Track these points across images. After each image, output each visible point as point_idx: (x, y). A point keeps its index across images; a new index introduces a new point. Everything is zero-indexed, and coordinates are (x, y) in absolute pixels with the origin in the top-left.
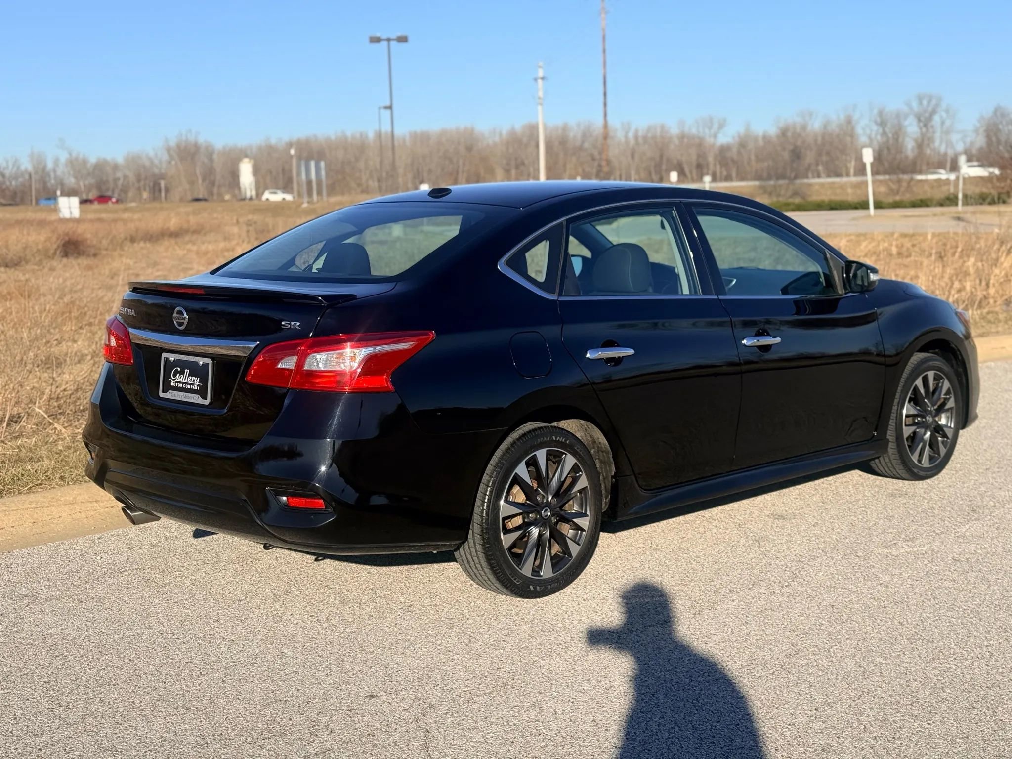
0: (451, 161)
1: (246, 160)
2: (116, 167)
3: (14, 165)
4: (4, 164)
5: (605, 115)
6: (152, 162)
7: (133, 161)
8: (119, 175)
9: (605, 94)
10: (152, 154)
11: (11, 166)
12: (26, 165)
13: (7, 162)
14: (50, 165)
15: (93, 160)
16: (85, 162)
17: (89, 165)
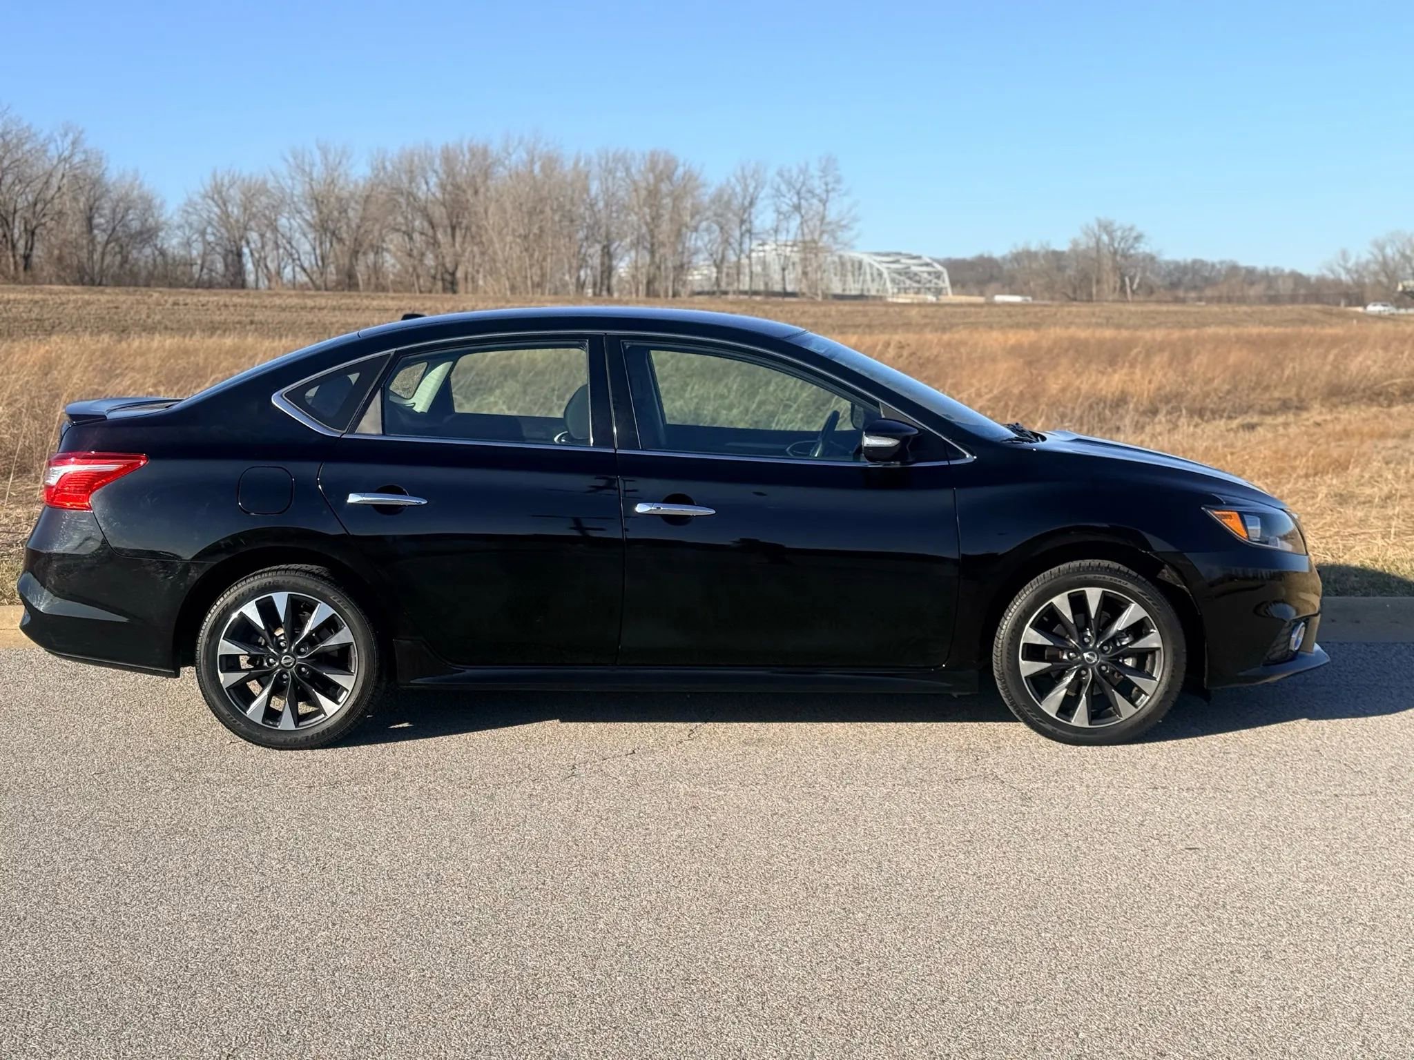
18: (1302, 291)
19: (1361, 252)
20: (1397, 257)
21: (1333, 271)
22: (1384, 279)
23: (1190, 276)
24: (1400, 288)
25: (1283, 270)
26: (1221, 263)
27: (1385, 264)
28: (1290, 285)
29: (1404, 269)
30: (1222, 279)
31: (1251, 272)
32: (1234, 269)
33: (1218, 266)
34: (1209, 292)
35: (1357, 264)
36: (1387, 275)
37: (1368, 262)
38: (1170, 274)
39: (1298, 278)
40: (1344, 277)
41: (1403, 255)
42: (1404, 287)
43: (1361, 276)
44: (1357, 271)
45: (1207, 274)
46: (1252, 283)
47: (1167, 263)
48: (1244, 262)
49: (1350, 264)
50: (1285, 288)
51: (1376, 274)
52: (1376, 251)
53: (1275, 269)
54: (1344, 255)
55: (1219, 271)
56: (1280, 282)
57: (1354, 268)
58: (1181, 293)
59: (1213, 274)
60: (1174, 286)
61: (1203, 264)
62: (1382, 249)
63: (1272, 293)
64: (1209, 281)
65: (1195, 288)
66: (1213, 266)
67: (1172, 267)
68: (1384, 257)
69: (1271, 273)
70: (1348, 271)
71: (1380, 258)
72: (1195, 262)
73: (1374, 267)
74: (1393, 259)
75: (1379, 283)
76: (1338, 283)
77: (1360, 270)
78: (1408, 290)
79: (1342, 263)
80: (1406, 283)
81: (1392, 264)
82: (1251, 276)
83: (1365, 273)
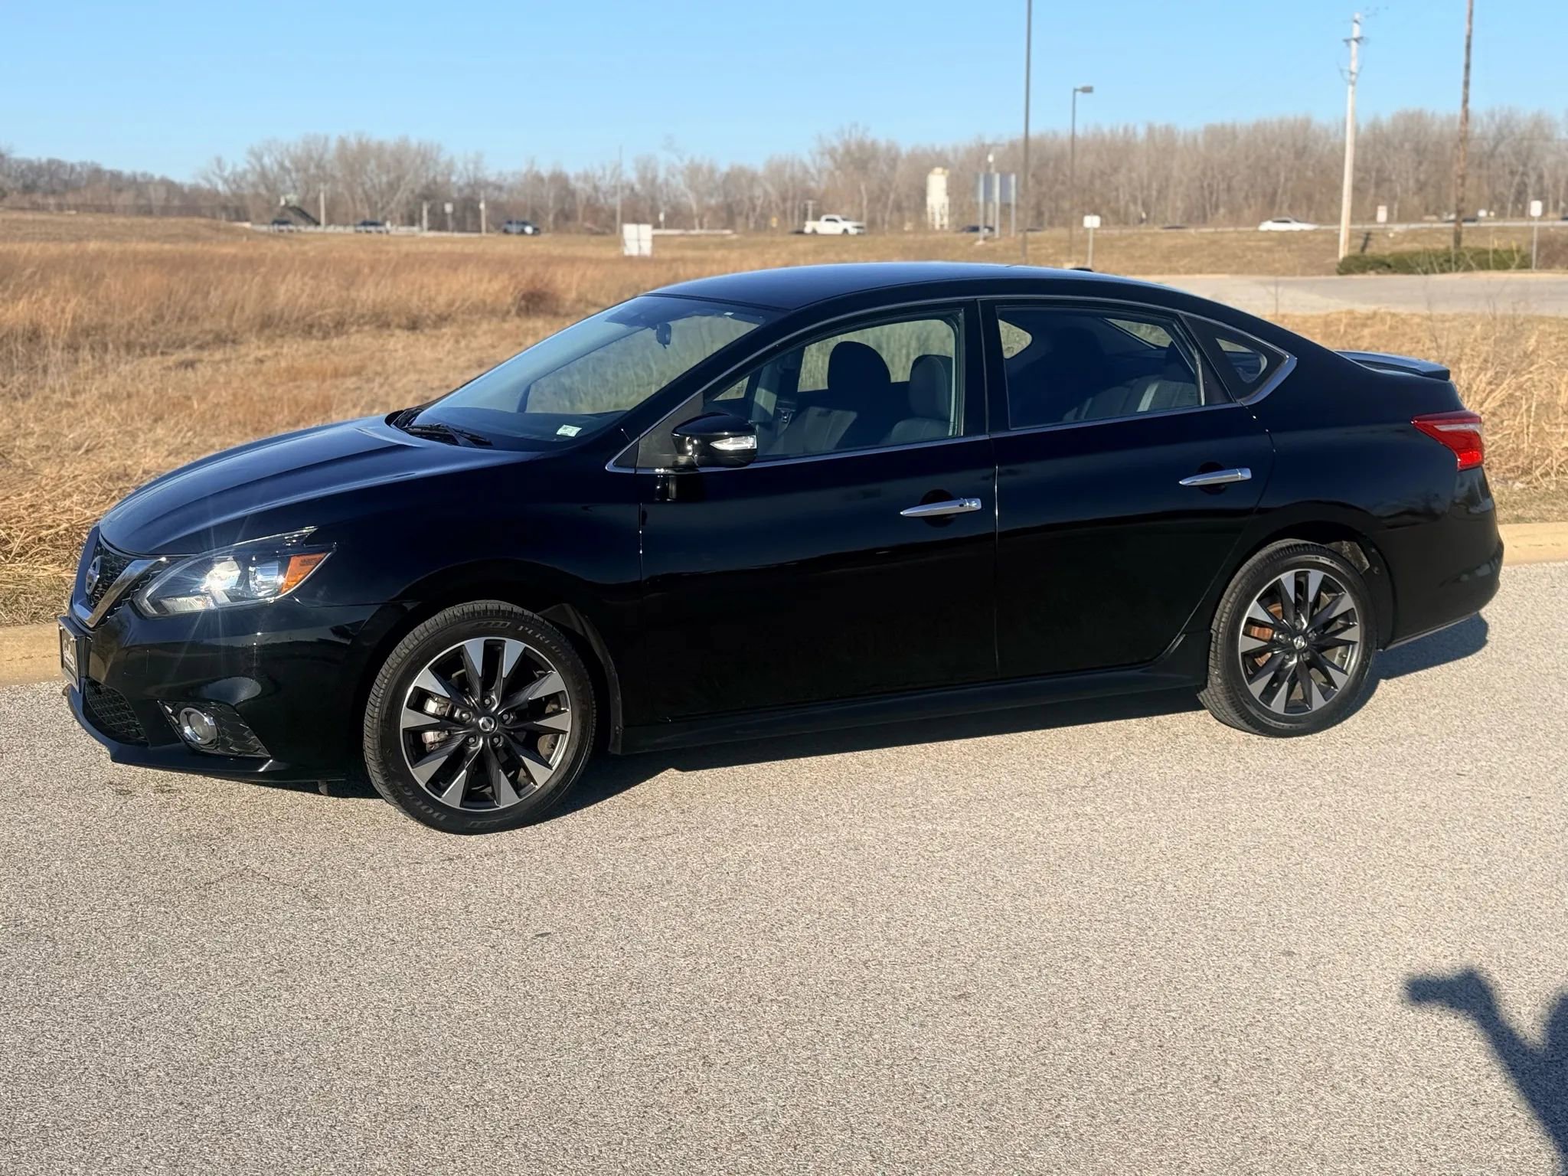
0: (1266, 170)
1: (938, 170)
2: (753, 179)
3: (612, 176)
4: (600, 173)
5: (1466, 101)
6: (806, 171)
7: (776, 170)
8: (758, 192)
9: (1468, 67)
10: (807, 160)
11: (608, 177)
12: (631, 175)
13: (604, 169)
14: (662, 175)
15: (724, 167)
16: (712, 171)
17: (717, 175)
18: (176, 202)
19: (238, 161)
20: (276, 168)
21: (208, 180)
22: (263, 190)
23: (47, 178)
24: (283, 203)
25: (152, 177)
26: (82, 165)
27: (263, 175)
28: (162, 193)
29: (284, 182)
30: (84, 183)
31: (116, 176)
32: (97, 173)
33: (78, 169)
34: (71, 198)
35: (233, 173)
36: (267, 187)
37: (245, 172)
38: (23, 175)
39: (170, 186)
40: (221, 187)
41: (282, 166)
42: (287, 202)
43: (239, 187)
44: (234, 181)
45: (66, 177)
46: (119, 190)
47: (19, 163)
48: (108, 164)
49: (226, 173)
50: (157, 197)
51: (254, 185)
52: (253, 161)
53: (144, 175)
54: (219, 161)
55: (80, 174)
56: (151, 188)
57: (231, 178)
58: (38, 197)
59: (73, 177)
60: (28, 189)
61: (60, 165)
62: (260, 159)
63: (142, 202)
64: (70, 186)
65: (54, 192)
66: (73, 168)
67: (24, 166)
68: (263, 167)
69: (140, 179)
70: (226, 181)
71: (258, 168)
72: (50, 162)
73: (250, 178)
74: (272, 170)
75: (258, 195)
76: (216, 194)
77: (238, 179)
78: (291, 205)
79: (217, 172)
80: (289, 197)
81: (271, 176)
82: (117, 182)
83: (243, 184)
